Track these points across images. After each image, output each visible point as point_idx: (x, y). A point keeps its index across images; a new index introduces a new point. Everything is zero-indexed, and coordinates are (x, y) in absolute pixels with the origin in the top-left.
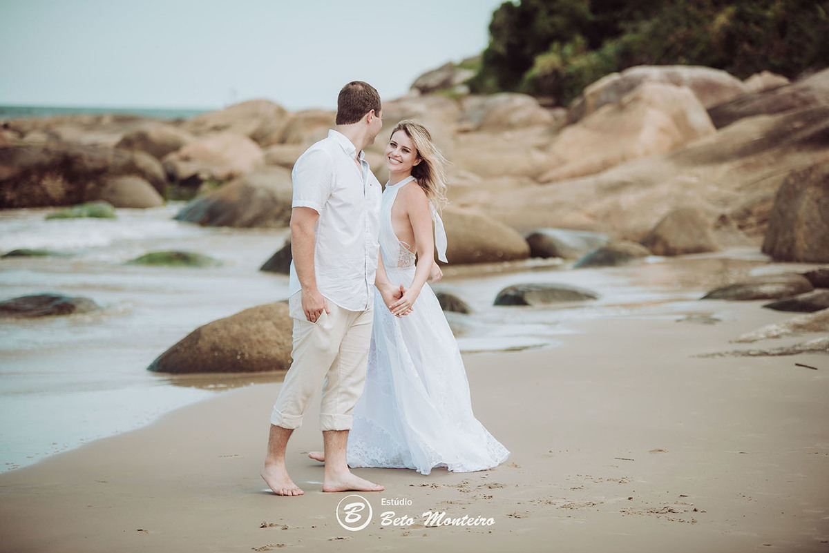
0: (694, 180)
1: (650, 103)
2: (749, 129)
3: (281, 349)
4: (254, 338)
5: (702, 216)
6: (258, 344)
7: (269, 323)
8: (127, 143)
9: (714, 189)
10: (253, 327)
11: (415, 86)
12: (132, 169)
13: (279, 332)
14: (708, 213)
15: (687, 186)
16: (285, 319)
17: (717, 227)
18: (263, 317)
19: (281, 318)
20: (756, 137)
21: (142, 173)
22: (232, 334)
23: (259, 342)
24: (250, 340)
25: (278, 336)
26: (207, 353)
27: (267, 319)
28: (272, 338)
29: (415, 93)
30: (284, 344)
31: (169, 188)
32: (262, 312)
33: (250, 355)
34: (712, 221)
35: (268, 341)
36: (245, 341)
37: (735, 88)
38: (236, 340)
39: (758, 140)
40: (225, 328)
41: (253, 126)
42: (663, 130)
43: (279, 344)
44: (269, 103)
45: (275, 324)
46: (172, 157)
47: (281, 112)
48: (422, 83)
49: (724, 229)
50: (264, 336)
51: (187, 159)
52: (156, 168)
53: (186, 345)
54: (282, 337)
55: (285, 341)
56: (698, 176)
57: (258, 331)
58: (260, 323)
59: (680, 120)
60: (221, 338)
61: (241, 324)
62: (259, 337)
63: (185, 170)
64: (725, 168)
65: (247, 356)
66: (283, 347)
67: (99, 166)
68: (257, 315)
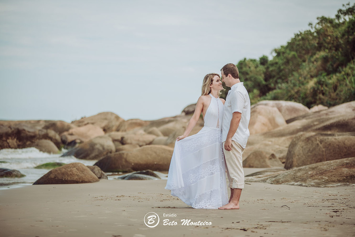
0: (270, 143)
1: (259, 113)
2: (297, 124)
3: (78, 177)
4: (69, 173)
5: (264, 154)
6: (70, 175)
7: (75, 168)
8: (47, 127)
9: (277, 147)
10: (69, 170)
11: (184, 111)
12: (46, 137)
13: (77, 171)
14: (267, 153)
15: (266, 145)
16: (80, 167)
17: (270, 159)
18: (73, 166)
19: (79, 167)
20: (299, 128)
21: (51, 139)
22: (62, 172)
23: (71, 174)
24: (68, 174)
25: (77, 173)
26: (53, 178)
27: (74, 167)
28: (75, 173)
29: (184, 114)
30: (79, 175)
31: (62, 145)
32: (73, 165)
33: (67, 179)
34: (268, 156)
35: (74, 174)
36: (66, 174)
37: (305, 111)
38: (63, 174)
39: (299, 129)
40: (60, 170)
41: (104, 124)
42: (264, 124)
43: (77, 175)
44: (112, 114)
45: (77, 169)
46: (66, 133)
47: (117, 118)
48: (186, 110)
49: (273, 159)
50: (73, 173)
51: (71, 134)
52: (58, 137)
53: (46, 176)
54: (78, 173)
55: (80, 174)
56: (272, 141)
57: (71, 171)
58: (72, 168)
59: (272, 121)
60: (58, 173)
61: (65, 169)
62: (71, 173)
63: (70, 138)
64: (283, 138)
65: (66, 179)
66: (79, 176)
67: (32, 134)
68: (71, 166)
